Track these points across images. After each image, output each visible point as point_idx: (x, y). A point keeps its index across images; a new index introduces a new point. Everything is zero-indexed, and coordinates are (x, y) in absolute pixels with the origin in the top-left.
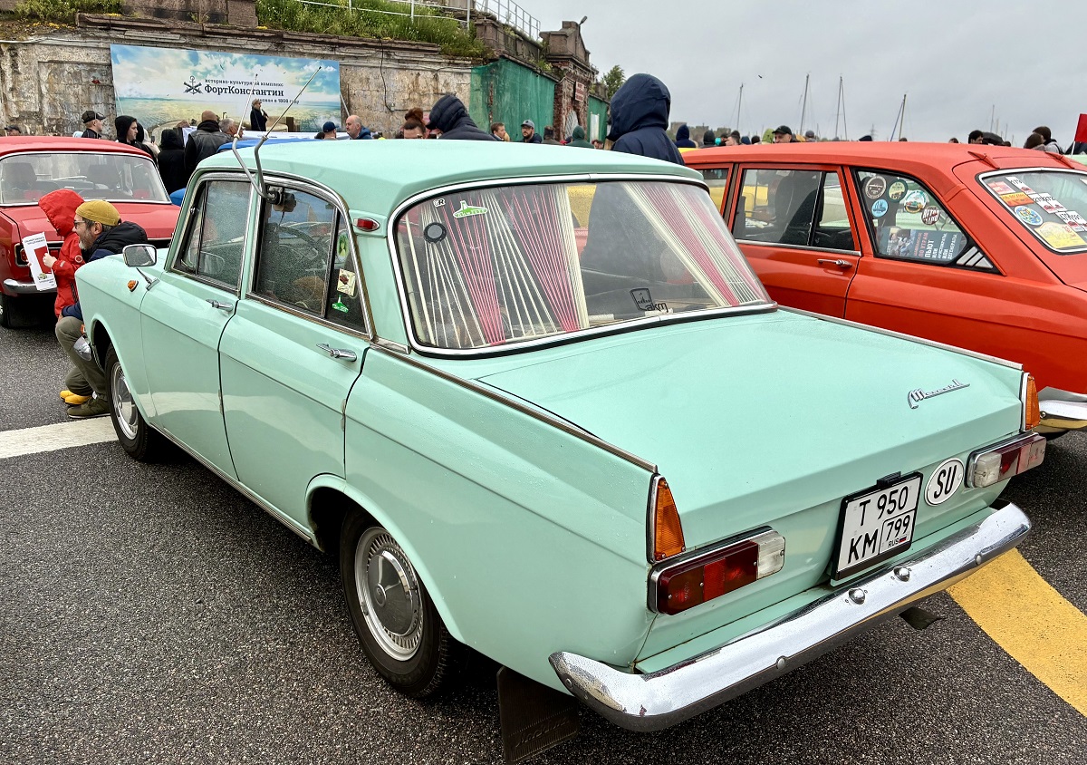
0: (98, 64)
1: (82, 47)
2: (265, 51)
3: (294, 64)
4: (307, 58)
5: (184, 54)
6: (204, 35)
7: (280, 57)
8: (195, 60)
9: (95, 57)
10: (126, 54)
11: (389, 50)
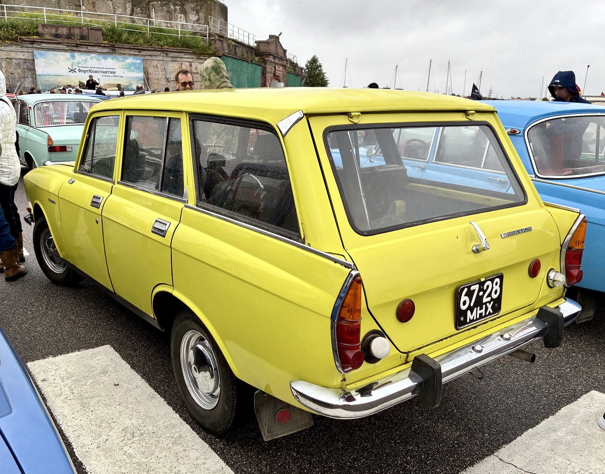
0: (28, 60)
1: (21, 52)
2: (106, 53)
3: (120, 59)
4: (127, 56)
5: (68, 55)
6: (77, 46)
7: (114, 56)
8: (73, 57)
9: (27, 56)
10: (41, 55)
11: (167, 52)
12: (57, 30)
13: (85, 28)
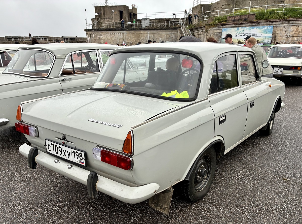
0: (220, 33)
1: (218, 30)
2: (254, 26)
4: (263, 26)
5: (236, 28)
6: (241, 24)
8: (238, 29)
10: (225, 30)
11: (288, 21)
12: (235, 18)
13: (247, 15)
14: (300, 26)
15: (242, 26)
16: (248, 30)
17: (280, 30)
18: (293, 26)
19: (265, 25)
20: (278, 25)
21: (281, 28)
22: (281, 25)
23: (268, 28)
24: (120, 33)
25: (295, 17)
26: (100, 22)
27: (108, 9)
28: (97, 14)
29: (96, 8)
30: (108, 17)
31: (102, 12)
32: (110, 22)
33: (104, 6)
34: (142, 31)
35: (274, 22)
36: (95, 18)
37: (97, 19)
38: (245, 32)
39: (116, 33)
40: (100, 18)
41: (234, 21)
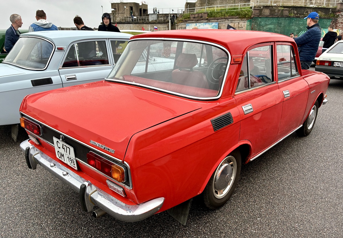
1: (184, 25)
3: (211, 24)
5: (195, 24)
6: (198, 20)
8: (196, 25)
10: (188, 25)
11: (228, 19)
12: (195, 16)
13: (203, 13)
14: (236, 23)
15: (199, 22)
16: (202, 25)
17: (223, 26)
18: (232, 23)
19: (213, 22)
20: (221, 22)
21: (224, 24)
22: (223, 22)
23: (215, 24)
24: (127, 26)
25: (232, 15)
26: (115, 16)
27: (121, 5)
28: (114, 9)
29: (112, 4)
30: (121, 12)
31: (117, 8)
32: (123, 16)
33: (120, 2)
34: (144, 24)
35: (219, 19)
36: (111, 12)
37: (112, 14)
38: (200, 27)
39: (125, 26)
40: (115, 13)
41: (194, 18)
